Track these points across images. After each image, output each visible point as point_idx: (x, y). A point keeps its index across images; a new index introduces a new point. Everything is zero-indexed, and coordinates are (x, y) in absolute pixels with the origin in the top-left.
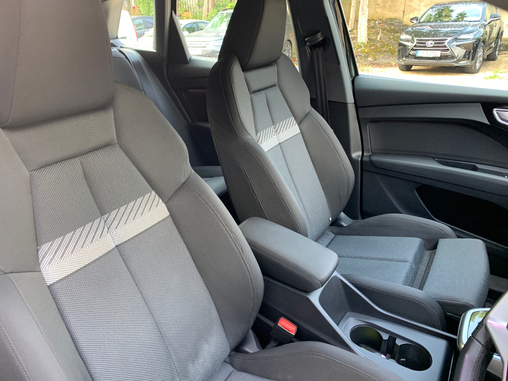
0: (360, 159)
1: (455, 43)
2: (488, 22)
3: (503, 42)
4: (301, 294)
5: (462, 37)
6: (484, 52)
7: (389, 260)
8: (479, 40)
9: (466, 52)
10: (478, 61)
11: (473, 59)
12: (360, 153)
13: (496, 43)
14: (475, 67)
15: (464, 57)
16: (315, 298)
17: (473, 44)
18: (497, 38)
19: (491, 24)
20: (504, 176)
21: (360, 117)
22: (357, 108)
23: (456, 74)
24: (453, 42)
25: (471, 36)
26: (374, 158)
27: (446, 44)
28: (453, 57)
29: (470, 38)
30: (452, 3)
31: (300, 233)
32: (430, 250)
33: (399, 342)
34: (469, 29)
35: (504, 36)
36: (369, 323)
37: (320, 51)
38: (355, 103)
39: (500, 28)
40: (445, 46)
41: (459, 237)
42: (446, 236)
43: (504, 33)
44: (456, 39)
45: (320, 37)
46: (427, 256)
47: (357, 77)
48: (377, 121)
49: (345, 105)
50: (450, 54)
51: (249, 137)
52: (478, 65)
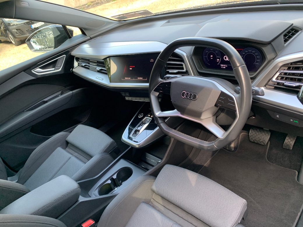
7: (65, 164)
16: (81, 199)
20: (59, 96)
31: (27, 193)
33: (115, 177)
41: (71, 132)
46: (69, 150)
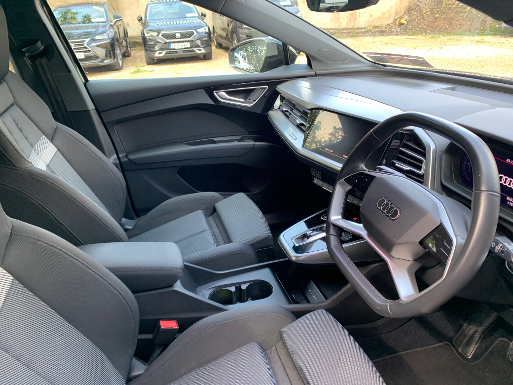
0: (118, 162)
1: (93, 44)
2: (114, 23)
3: (130, 40)
4: (167, 290)
5: (97, 37)
6: (120, 50)
8: (113, 39)
9: (106, 51)
10: (119, 59)
11: (114, 58)
12: (115, 156)
13: (126, 41)
14: (119, 64)
15: (106, 56)
17: (110, 42)
18: (125, 36)
19: (116, 24)
21: (105, 121)
22: (99, 113)
23: (104, 73)
24: (91, 43)
25: (105, 36)
26: (132, 157)
27: (85, 45)
28: (97, 57)
29: (105, 38)
30: (75, 5)
32: (211, 215)
34: (101, 30)
35: (129, 35)
36: (217, 286)
37: (44, 60)
38: (96, 109)
39: (124, 27)
40: (86, 48)
42: (218, 200)
43: (128, 32)
44: (93, 40)
45: (40, 46)
47: (87, 83)
48: (122, 122)
49: (87, 112)
50: (93, 55)
51: (30, 165)
52: (120, 62)
